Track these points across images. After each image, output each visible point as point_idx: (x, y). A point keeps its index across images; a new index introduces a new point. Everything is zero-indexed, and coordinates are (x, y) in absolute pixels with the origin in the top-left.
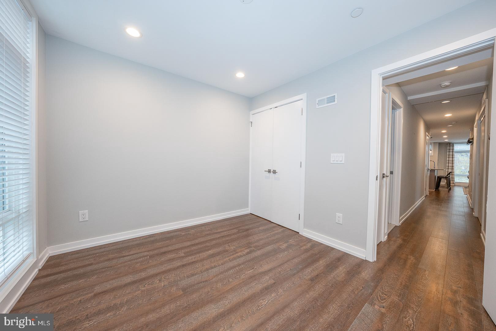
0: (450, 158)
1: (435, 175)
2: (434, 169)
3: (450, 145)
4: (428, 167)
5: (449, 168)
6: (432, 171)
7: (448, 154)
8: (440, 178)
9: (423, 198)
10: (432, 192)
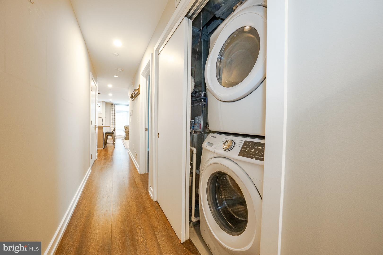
0: (113, 116)
1: (103, 131)
2: (102, 125)
3: (113, 105)
4: (96, 123)
5: (113, 124)
6: (100, 128)
7: (112, 113)
8: (107, 135)
9: (90, 171)
10: (101, 150)
